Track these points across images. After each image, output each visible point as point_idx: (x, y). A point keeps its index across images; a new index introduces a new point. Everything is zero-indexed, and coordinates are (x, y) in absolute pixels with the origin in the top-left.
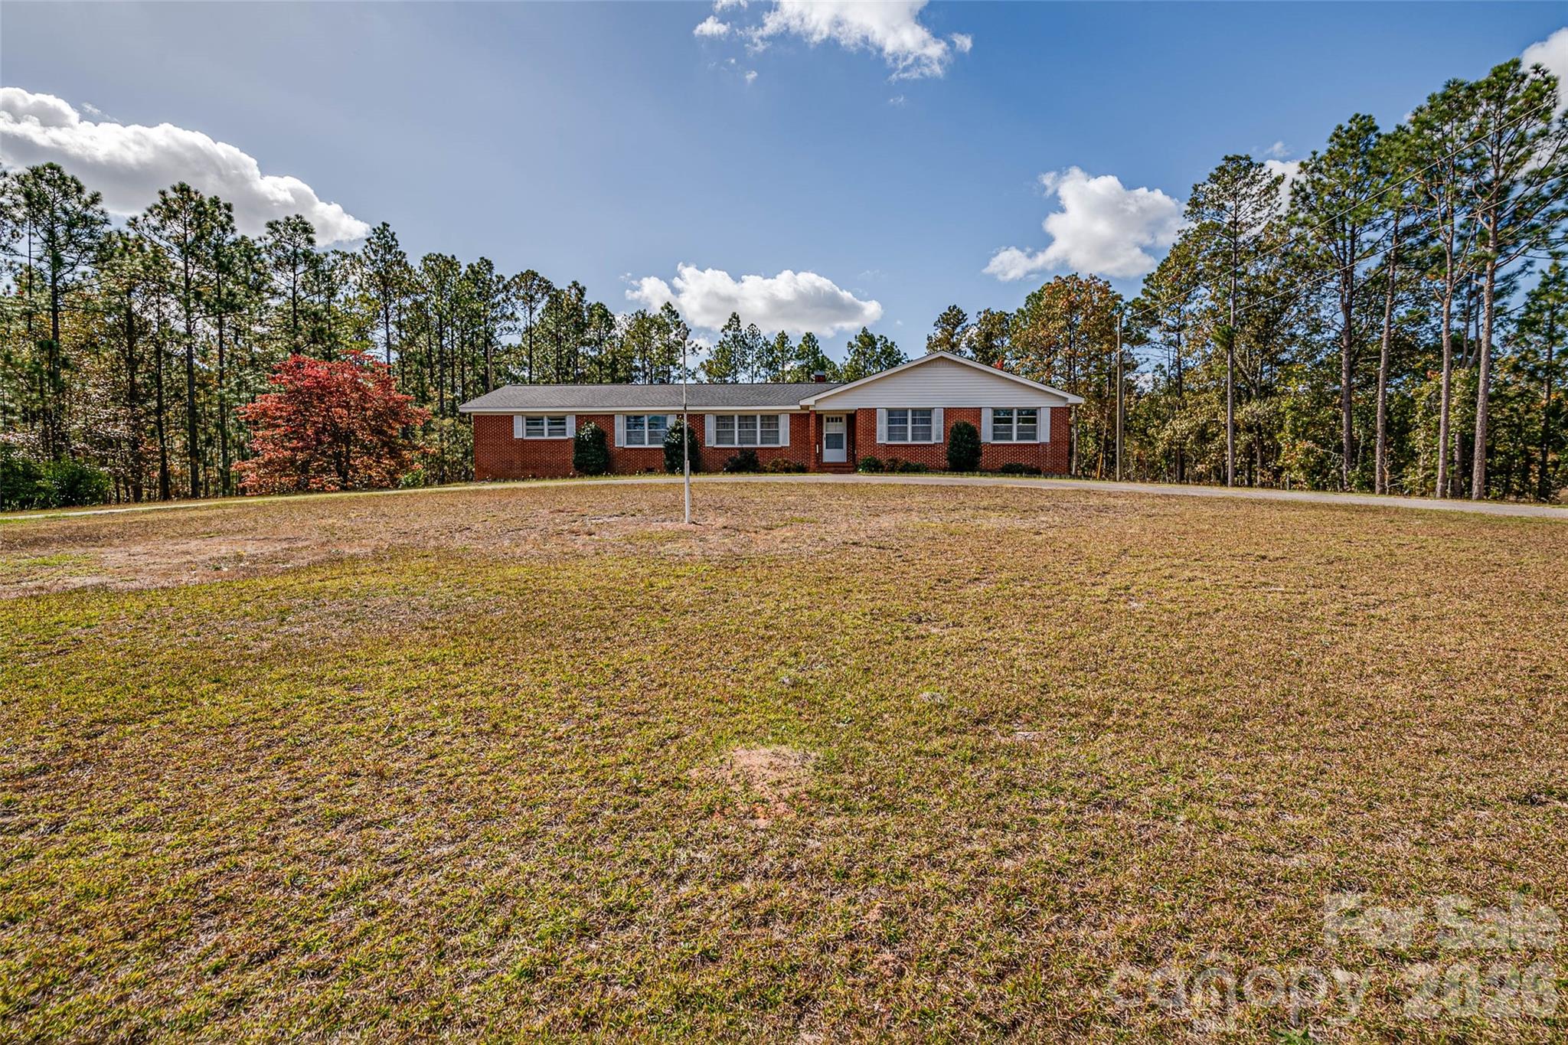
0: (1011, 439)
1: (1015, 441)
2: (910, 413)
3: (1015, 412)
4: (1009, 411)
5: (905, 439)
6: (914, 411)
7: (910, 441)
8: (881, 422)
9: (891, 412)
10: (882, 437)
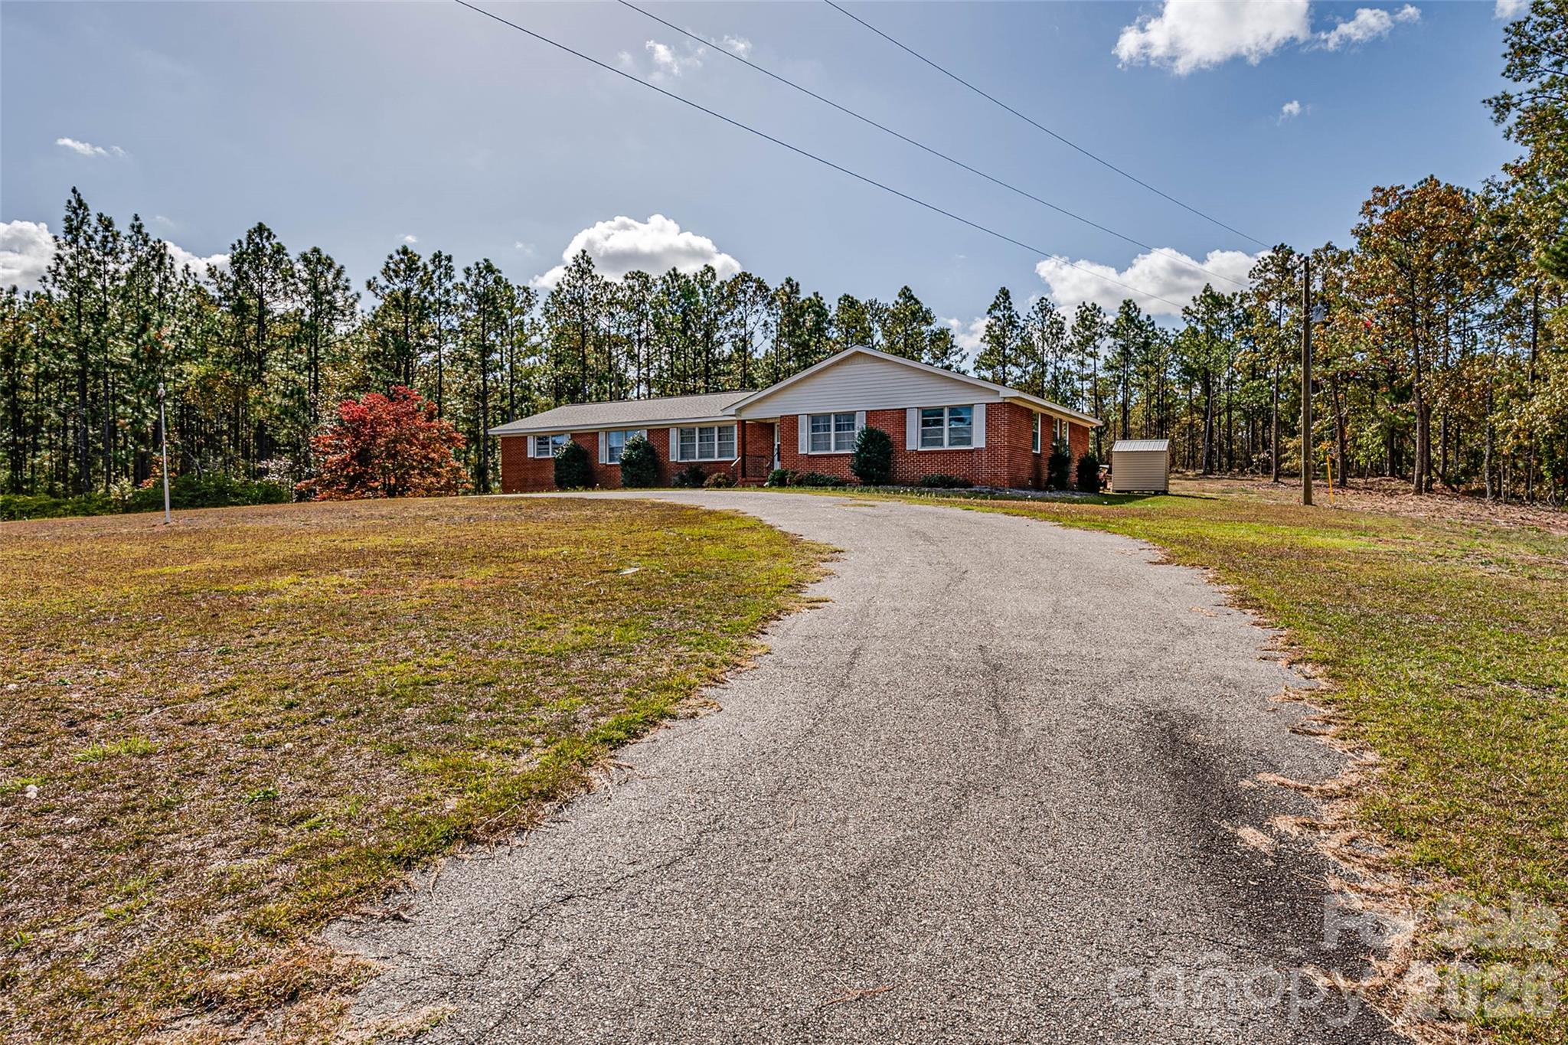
0: (942, 444)
1: (946, 447)
2: (833, 418)
3: (946, 412)
4: (939, 412)
5: (829, 449)
6: (836, 415)
7: (833, 451)
8: (803, 431)
9: (814, 418)
10: (804, 448)
